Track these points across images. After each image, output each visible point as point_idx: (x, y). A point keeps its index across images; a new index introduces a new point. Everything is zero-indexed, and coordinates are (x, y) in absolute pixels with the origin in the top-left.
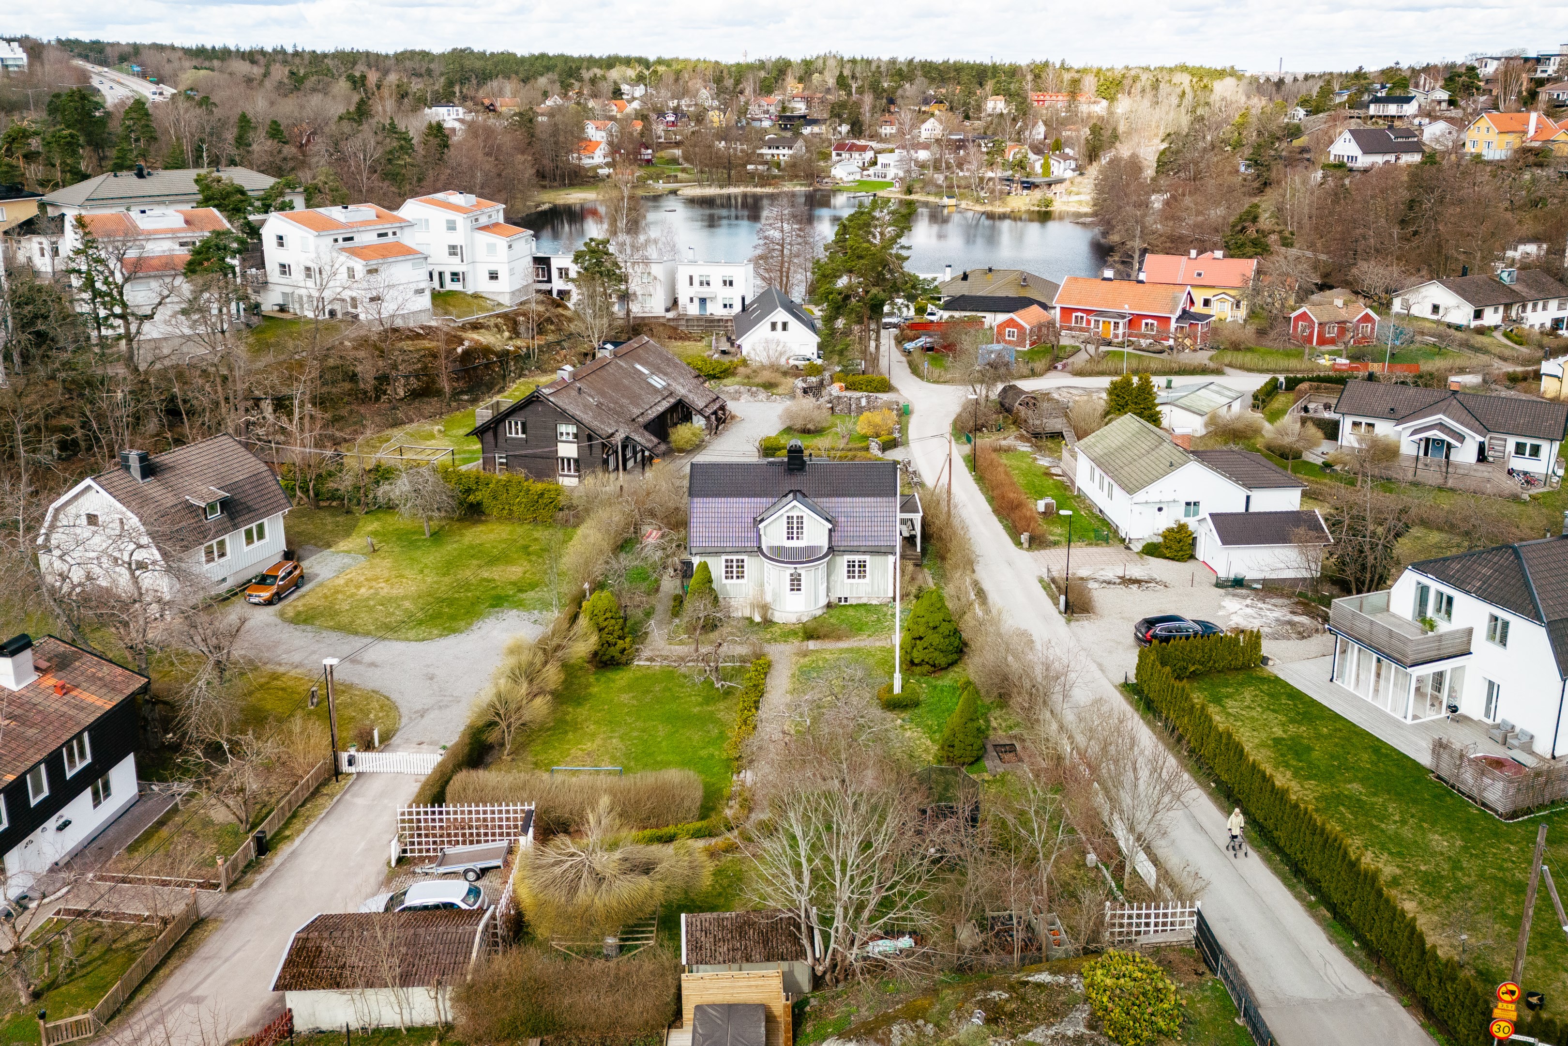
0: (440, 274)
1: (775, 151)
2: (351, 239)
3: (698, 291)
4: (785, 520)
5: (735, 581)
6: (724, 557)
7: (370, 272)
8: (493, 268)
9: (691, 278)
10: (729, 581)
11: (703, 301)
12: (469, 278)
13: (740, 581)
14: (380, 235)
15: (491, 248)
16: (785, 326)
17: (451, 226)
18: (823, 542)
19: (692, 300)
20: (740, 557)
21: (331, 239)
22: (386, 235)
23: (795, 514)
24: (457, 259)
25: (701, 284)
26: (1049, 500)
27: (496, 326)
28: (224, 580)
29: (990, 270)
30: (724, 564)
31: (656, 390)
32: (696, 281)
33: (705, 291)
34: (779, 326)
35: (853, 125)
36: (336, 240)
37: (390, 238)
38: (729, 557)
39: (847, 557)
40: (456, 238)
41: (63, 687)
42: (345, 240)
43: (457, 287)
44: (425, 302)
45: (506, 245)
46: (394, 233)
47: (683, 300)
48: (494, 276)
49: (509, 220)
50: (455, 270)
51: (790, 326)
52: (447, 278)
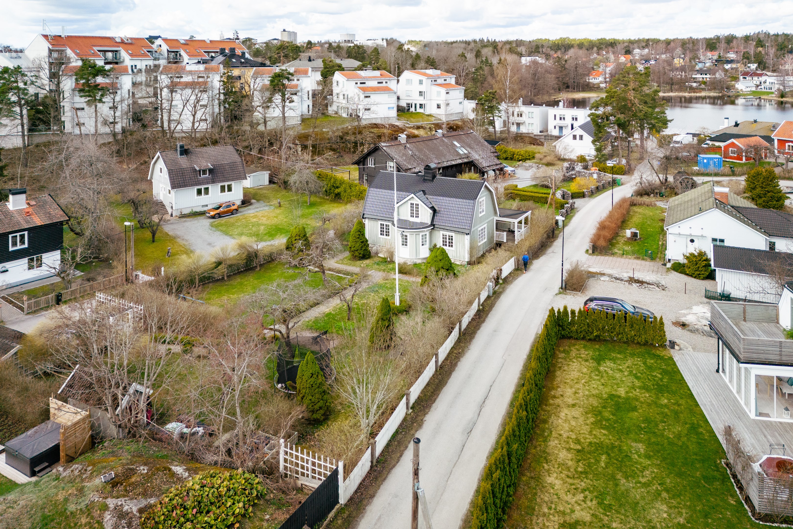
0: (415, 105)
1: (704, 76)
2: (364, 83)
3: (558, 122)
4: (409, 205)
5: (385, 237)
6: (380, 222)
7: (366, 97)
8: (439, 103)
9: (555, 116)
10: (382, 236)
11: (561, 128)
12: (427, 107)
13: (387, 237)
14: (379, 83)
15: (439, 93)
16: (581, 137)
17: (421, 82)
18: (428, 221)
19: (555, 127)
20: (388, 223)
21: (354, 82)
22: (382, 83)
23: (415, 203)
24: (422, 98)
25: (561, 119)
26: (634, 230)
27: (430, 128)
28: (207, 206)
29: (755, 121)
30: (379, 226)
31: (458, 154)
32: (558, 118)
33: (562, 123)
34: (578, 137)
35: (760, 64)
36: (356, 83)
37: (384, 84)
38: (382, 223)
39: (442, 232)
40: (422, 88)
41: (28, 212)
42: (361, 83)
43: (421, 111)
44: (394, 113)
45: (445, 92)
46: (386, 82)
47: (551, 127)
48: (439, 107)
49: (457, 83)
50: (421, 103)
51: (584, 138)
52: (418, 106)
